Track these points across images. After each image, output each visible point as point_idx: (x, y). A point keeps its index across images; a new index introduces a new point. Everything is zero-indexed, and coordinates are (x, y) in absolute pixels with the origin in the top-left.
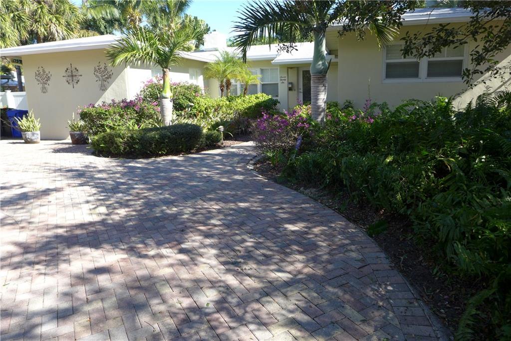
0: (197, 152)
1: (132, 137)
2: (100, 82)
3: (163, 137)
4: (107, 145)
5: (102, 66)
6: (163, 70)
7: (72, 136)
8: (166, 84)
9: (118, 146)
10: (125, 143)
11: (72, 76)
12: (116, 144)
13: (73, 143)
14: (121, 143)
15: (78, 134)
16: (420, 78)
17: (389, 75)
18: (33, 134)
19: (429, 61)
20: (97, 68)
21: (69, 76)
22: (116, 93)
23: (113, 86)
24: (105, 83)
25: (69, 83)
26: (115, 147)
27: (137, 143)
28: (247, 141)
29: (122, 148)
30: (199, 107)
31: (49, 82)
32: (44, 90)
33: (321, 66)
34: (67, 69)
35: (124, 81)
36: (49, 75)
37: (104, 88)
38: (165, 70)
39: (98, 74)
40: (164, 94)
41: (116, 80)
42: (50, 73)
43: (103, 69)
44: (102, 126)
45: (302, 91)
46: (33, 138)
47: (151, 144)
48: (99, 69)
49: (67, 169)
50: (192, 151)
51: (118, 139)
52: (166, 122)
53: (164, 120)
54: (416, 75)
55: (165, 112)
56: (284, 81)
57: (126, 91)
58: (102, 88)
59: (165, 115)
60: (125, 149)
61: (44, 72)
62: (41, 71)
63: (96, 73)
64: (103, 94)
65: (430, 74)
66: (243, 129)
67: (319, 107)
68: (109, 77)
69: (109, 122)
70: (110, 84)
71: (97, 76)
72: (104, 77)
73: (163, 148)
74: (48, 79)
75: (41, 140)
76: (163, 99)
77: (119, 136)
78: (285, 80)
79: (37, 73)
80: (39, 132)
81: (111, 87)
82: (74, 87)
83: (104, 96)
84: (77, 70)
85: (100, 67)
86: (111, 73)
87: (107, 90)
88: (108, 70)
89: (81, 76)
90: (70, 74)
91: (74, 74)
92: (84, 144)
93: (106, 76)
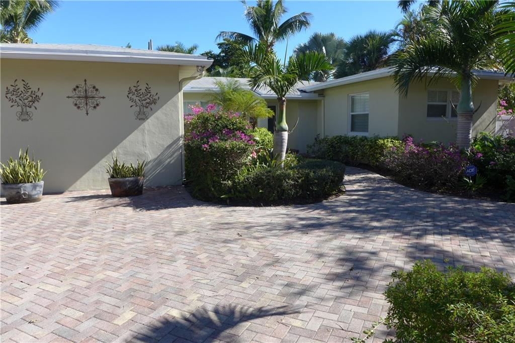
2: (138, 109)
5: (143, 88)
7: (115, 185)
11: (86, 97)
16: (447, 117)
20: (133, 89)
21: (79, 97)
22: (162, 124)
23: (159, 113)
24: (145, 110)
25: (79, 108)
31: (36, 104)
32: (24, 116)
34: (77, 87)
36: (39, 94)
37: (142, 117)
39: (134, 97)
41: (164, 107)
42: (40, 92)
43: (143, 91)
48: (136, 90)
54: (444, 115)
57: (179, 121)
58: (140, 117)
61: (27, 87)
62: (20, 86)
63: (130, 96)
68: (154, 102)
70: (153, 111)
71: (131, 99)
72: (144, 102)
74: (36, 99)
75: (44, 194)
76: (283, 132)
79: (11, 89)
80: (42, 183)
81: (154, 115)
82: (87, 114)
83: (141, 127)
84: (97, 90)
85: (139, 88)
86: (156, 97)
87: (148, 119)
88: (152, 94)
89: (103, 98)
90: (83, 94)
91: (89, 94)
92: (137, 195)
93: (148, 101)
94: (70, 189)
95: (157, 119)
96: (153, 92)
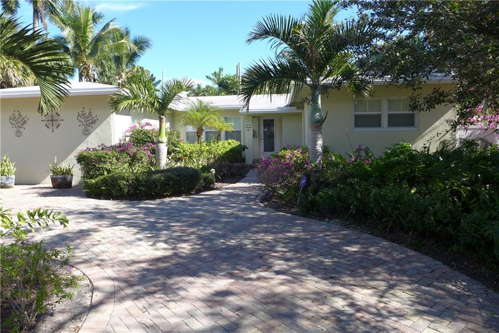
0: (197, 193)
1: (137, 179)
2: (83, 127)
3: (168, 179)
4: (108, 188)
5: (87, 112)
6: (160, 117)
7: (53, 180)
8: (162, 130)
9: (121, 189)
10: (129, 185)
11: (52, 120)
12: (119, 186)
13: (54, 187)
14: (125, 185)
15: (61, 178)
16: (383, 128)
17: (357, 125)
18: (8, 179)
19: (389, 114)
20: (81, 113)
21: (48, 120)
22: (100, 138)
23: (98, 130)
24: (89, 128)
25: (48, 127)
26: (117, 190)
27: (142, 185)
28: (235, 183)
29: (126, 191)
30: (184, 151)
31: (25, 126)
32: (18, 134)
33: (318, 117)
34: (48, 114)
35: (109, 125)
36: (26, 119)
37: (87, 133)
38: (162, 117)
39: (81, 119)
40: (160, 139)
41: (101, 125)
42: (27, 118)
43: (87, 114)
44: (99, 169)
45: (263, 137)
46: (7, 182)
47: (156, 186)
48: (82, 114)
49: (79, 212)
50: (192, 193)
51: (122, 181)
52: (161, 165)
53: (159, 164)
54: (379, 125)
55: (161, 156)
56: (249, 129)
57: (111, 135)
58: (85, 133)
59: (161, 158)
60: (129, 191)
61: (20, 115)
62: (17, 114)
63: (79, 118)
64: (85, 139)
65: (390, 124)
66: (226, 172)
67: (317, 151)
68: (94, 122)
69: (108, 166)
70: (94, 129)
71: (80, 121)
72: (88, 122)
73: (167, 189)
74: (25, 123)
75: (15, 185)
77: (123, 178)
78: (251, 128)
79: (12, 116)
80: (14, 176)
81: (95, 131)
82: (53, 131)
83: (86, 140)
84: (59, 115)
85: (84, 113)
86: (96, 119)
87: (90, 134)
88: (93, 116)
89: (62, 120)
90: (50, 118)
91: (54, 118)
92: (66, 188)
93: (90, 121)
94: (43, 182)
95: (97, 134)
96: (94, 115)
